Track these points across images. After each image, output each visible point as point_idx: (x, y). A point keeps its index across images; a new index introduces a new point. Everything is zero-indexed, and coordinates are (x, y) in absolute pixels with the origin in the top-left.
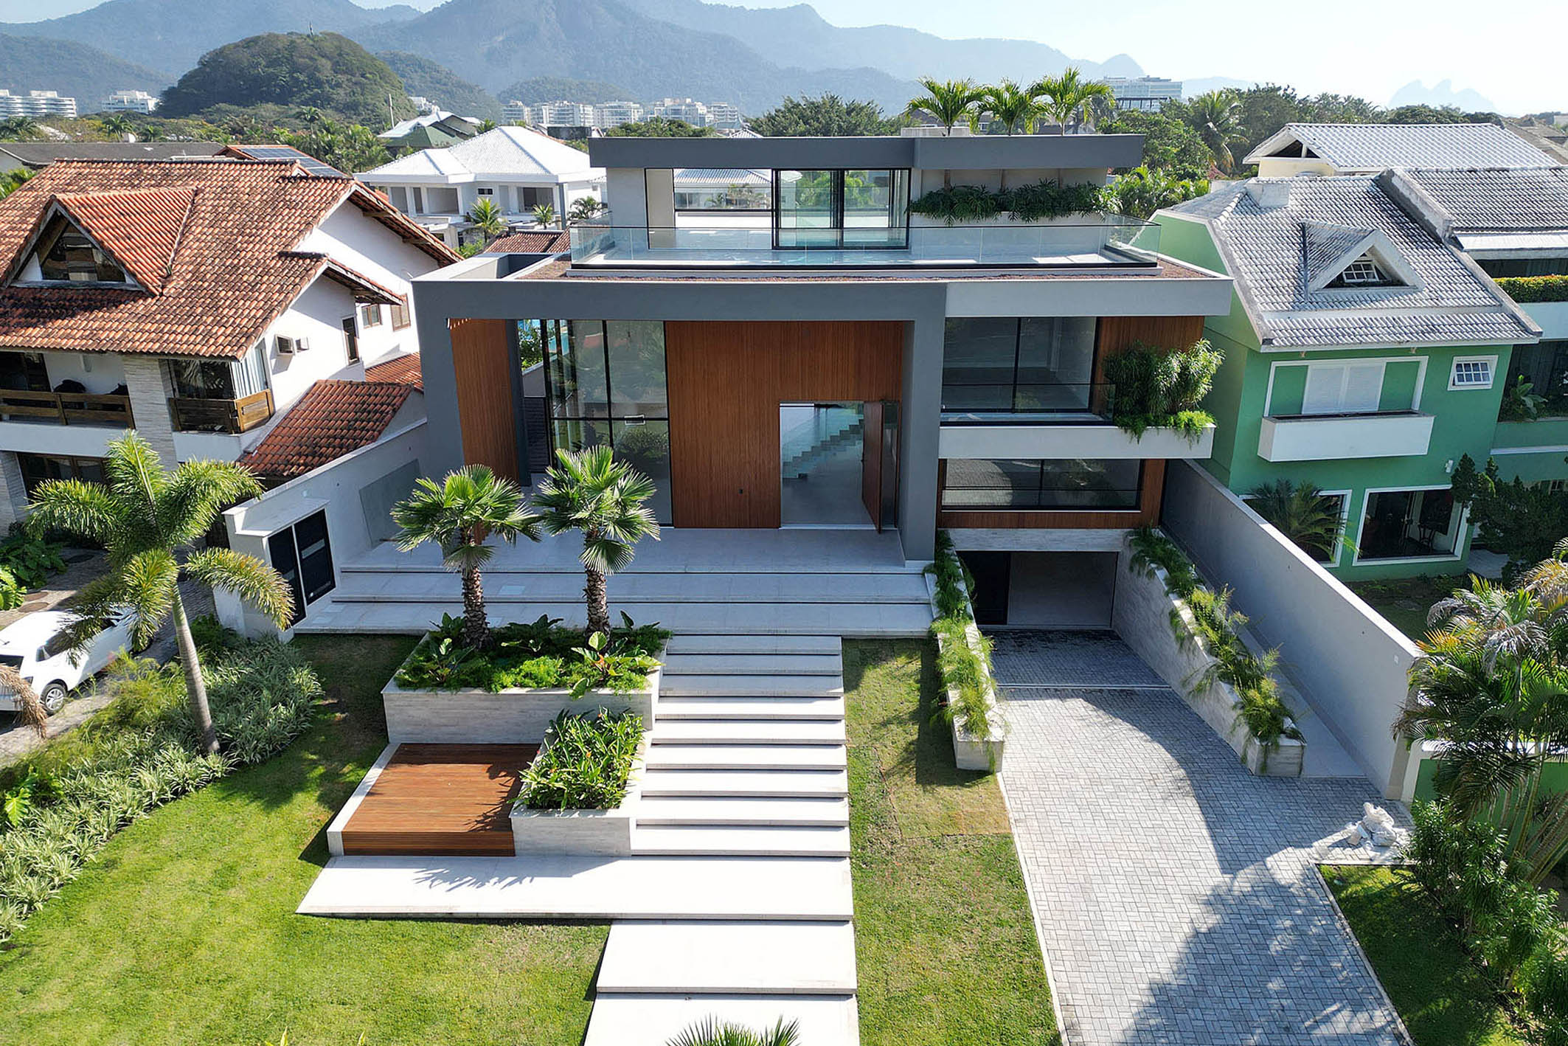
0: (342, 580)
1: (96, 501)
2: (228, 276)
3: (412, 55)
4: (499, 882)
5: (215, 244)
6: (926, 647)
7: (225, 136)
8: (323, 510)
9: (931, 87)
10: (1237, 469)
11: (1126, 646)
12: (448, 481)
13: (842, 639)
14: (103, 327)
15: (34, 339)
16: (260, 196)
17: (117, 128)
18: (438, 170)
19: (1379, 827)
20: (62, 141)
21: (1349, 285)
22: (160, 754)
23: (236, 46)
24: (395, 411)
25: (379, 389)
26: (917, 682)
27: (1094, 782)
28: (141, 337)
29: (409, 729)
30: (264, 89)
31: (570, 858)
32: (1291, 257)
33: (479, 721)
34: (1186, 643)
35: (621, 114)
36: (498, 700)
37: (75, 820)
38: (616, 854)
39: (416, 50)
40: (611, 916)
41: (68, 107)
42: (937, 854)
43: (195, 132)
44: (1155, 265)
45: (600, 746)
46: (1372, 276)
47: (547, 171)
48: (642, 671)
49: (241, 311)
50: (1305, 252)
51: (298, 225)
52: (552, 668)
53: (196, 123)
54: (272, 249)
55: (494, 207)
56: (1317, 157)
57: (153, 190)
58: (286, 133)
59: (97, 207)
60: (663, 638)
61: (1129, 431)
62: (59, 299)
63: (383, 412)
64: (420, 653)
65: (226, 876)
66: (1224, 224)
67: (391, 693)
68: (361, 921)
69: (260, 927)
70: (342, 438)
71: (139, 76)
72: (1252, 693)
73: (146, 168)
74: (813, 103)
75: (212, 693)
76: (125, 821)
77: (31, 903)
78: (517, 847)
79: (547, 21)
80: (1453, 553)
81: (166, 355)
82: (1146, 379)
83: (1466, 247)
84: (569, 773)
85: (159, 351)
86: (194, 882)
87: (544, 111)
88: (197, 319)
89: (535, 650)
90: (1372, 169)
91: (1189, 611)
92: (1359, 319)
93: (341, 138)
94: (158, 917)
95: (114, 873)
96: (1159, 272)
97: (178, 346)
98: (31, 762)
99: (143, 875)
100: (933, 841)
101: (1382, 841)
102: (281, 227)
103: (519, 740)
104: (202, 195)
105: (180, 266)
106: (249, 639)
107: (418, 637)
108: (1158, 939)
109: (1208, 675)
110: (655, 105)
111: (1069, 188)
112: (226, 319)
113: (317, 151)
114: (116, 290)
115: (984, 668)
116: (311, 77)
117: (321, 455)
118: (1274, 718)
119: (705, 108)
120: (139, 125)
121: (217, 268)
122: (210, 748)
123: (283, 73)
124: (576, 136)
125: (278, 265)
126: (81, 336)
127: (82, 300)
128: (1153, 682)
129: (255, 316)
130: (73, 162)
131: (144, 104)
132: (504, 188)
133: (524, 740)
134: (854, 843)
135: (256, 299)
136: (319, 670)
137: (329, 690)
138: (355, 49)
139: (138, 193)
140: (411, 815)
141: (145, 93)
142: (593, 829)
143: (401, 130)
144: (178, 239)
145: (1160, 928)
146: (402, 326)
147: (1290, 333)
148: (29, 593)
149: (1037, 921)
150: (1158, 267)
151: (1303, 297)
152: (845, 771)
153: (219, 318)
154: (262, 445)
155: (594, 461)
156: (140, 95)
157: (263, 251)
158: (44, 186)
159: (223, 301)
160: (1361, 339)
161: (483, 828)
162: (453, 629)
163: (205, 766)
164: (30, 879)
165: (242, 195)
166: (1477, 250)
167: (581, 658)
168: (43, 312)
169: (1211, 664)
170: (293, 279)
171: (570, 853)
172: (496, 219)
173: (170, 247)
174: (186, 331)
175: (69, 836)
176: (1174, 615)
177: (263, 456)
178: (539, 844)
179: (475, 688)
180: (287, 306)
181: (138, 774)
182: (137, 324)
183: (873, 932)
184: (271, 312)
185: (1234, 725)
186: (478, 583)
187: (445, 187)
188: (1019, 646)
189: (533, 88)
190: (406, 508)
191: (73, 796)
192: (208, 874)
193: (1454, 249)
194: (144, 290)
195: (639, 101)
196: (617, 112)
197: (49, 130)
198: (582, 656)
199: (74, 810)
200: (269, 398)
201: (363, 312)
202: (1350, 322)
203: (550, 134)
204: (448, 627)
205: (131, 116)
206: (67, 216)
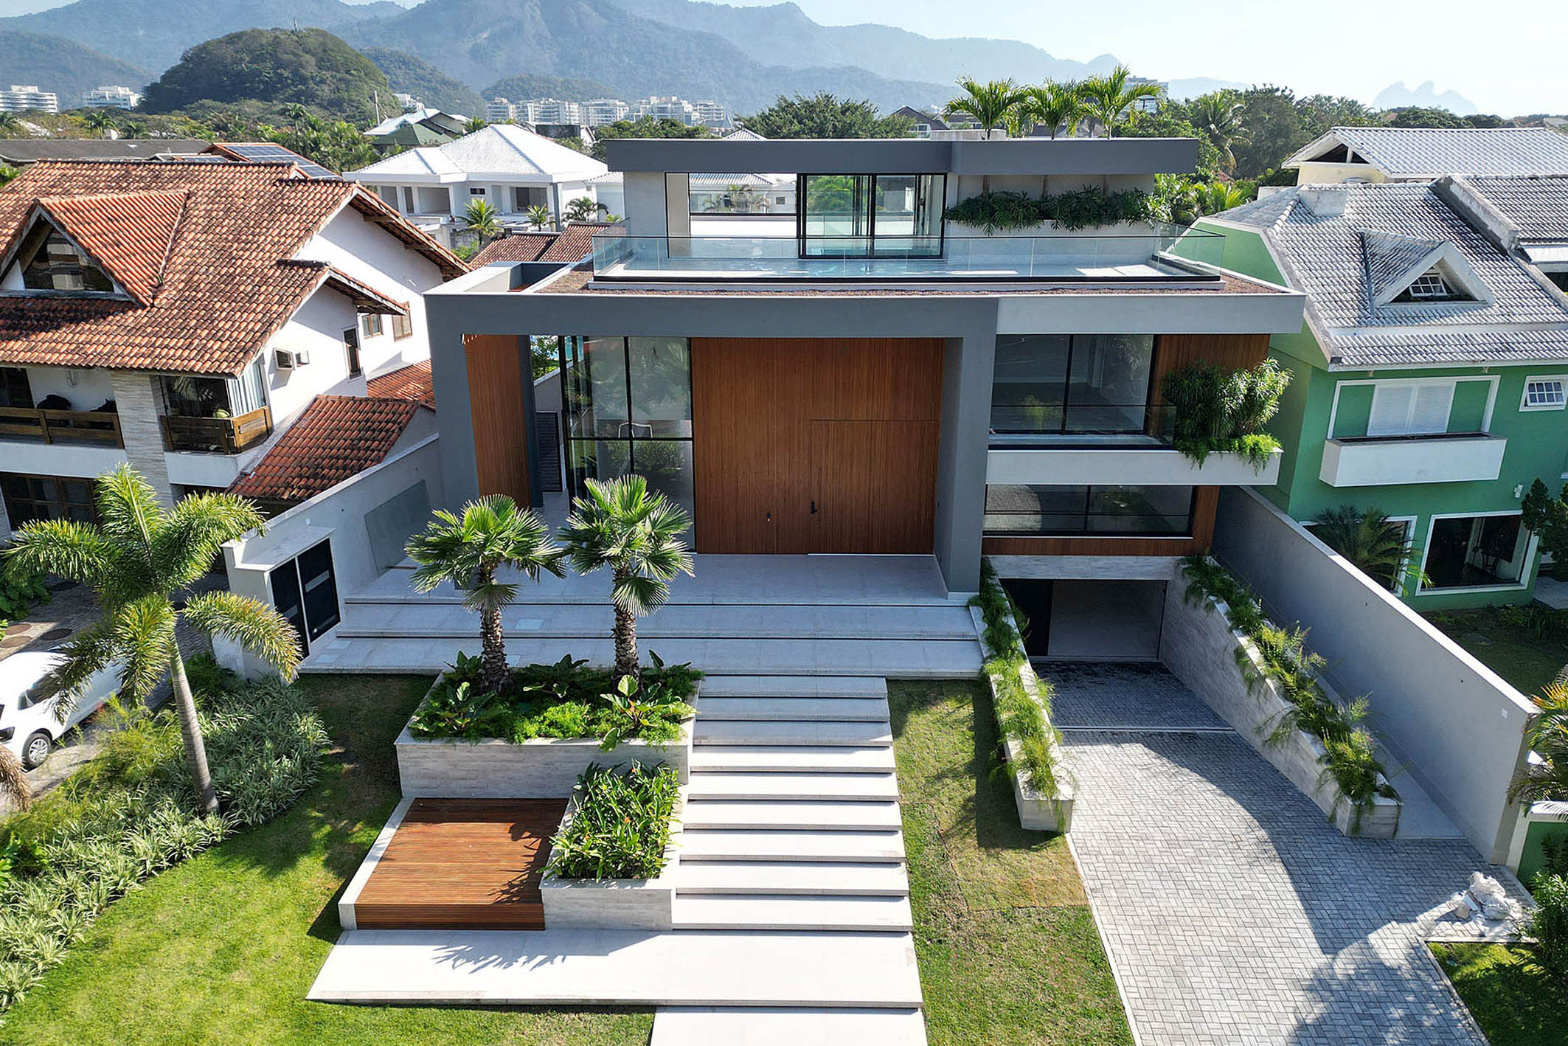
0: (347, 613)
1: (85, 543)
2: (223, 286)
3: (397, 52)
4: (528, 962)
5: (209, 252)
6: (978, 689)
7: (208, 132)
8: (328, 539)
9: (970, 88)
10: (1297, 495)
11: (1177, 680)
12: (467, 514)
13: (887, 680)
14: (90, 341)
15: (16, 353)
16: (256, 200)
17: (99, 124)
18: (430, 169)
19: (1491, 898)
20: (44, 137)
21: (1417, 300)
22: (155, 816)
23: (220, 41)
24: (401, 429)
25: (384, 405)
26: (970, 729)
27: (1173, 844)
28: (131, 352)
29: (425, 782)
30: (248, 85)
31: (604, 932)
32: (1352, 269)
33: (499, 774)
34: (1256, 686)
35: (606, 112)
36: (521, 751)
37: (61, 893)
38: (656, 928)
39: (401, 46)
40: (655, 1003)
41: (49, 102)
42: (1010, 929)
43: (178, 128)
44: (1218, 278)
45: (636, 807)
46: (1439, 289)
47: (541, 171)
48: (676, 719)
49: (238, 324)
50: (1367, 264)
51: (298, 231)
52: (579, 717)
53: (179, 119)
54: (270, 257)
55: (489, 208)
56: (1367, 163)
57: (143, 193)
58: (270, 130)
59: (83, 212)
60: (695, 679)
61: (1190, 456)
62: (43, 310)
63: (387, 431)
64: (434, 697)
65: (228, 957)
66: (1279, 234)
67: (405, 745)
68: (378, 1009)
69: (267, 1017)
70: (345, 458)
71: (120, 70)
72: (1342, 747)
73: (134, 170)
74: (807, 102)
75: (209, 743)
76: (117, 894)
77: (11, 994)
78: (548, 919)
79: (533, 18)
80: (1519, 582)
81: (158, 371)
82: (1210, 403)
83: (1534, 260)
84: (603, 839)
85: (150, 367)
86: (194, 964)
87: (529, 109)
88: (191, 332)
89: (559, 695)
90: (1425, 176)
91: (1256, 649)
92: (1430, 336)
93: (327, 135)
94: (154, 1007)
95: (105, 955)
96: (1221, 287)
97: (171, 361)
98: (12, 827)
99: (138, 956)
100: (1003, 914)
101: (1493, 914)
102: (279, 233)
103: (543, 795)
104: (194, 198)
105: (172, 275)
106: (248, 680)
107: (431, 677)
108: (1263, 1031)
109: (1285, 723)
110: (641, 103)
111: (1116, 196)
112: (222, 332)
113: (303, 148)
114: (104, 300)
115: (1045, 715)
116: (295, 72)
117: (323, 477)
118: (1367, 775)
119: (690, 106)
120: (121, 121)
121: (211, 277)
122: (208, 808)
123: (267, 69)
124: (567, 134)
125: (277, 274)
126: (67, 350)
127: (68, 311)
128: (1216, 725)
129: (253, 329)
130: (57, 162)
131: (126, 99)
132: (497, 188)
133: (550, 794)
134: (916, 915)
135: (254, 311)
136: (326, 717)
137: (336, 738)
138: (340, 44)
139: (126, 196)
140: (429, 883)
141: (127, 89)
142: (631, 902)
143: (387, 127)
144: (169, 245)
145: (1265, 1020)
146: (404, 336)
147: (1359, 352)
148: (10, 625)
149: (1128, 1012)
150: (1221, 281)
151: (1368, 313)
152: (900, 832)
153: (214, 332)
154: (260, 466)
155: (625, 493)
156: (122, 91)
157: (259, 258)
158: (27, 188)
159: (218, 313)
160: (1433, 357)
161: (509, 900)
162: (470, 670)
163: (203, 829)
164: (10, 965)
165: (236, 199)
166: (1546, 263)
167: (609, 705)
168: (26, 324)
169: (1288, 711)
170: (293, 289)
171: (606, 927)
172: (491, 221)
173: (161, 254)
174: (179, 345)
175: (54, 913)
176: (1240, 653)
177: (261, 478)
178: (571, 916)
179: (496, 738)
180: (287, 318)
181: (131, 838)
182: (127, 337)
183: (945, 1022)
184: (271, 325)
185: (1319, 781)
186: (498, 621)
187: (436, 186)
188: (1064, 681)
189: (518, 85)
190: (422, 543)
191: (58, 865)
192: (209, 954)
193: (1521, 261)
194: (133, 300)
195: (623, 98)
196: (603, 110)
197: (29, 126)
198: (611, 703)
199: (61, 881)
200: (267, 414)
201: (364, 321)
202: (1421, 339)
203: (538, 132)
204: (466, 670)
205: (112, 112)
206: (52, 222)
